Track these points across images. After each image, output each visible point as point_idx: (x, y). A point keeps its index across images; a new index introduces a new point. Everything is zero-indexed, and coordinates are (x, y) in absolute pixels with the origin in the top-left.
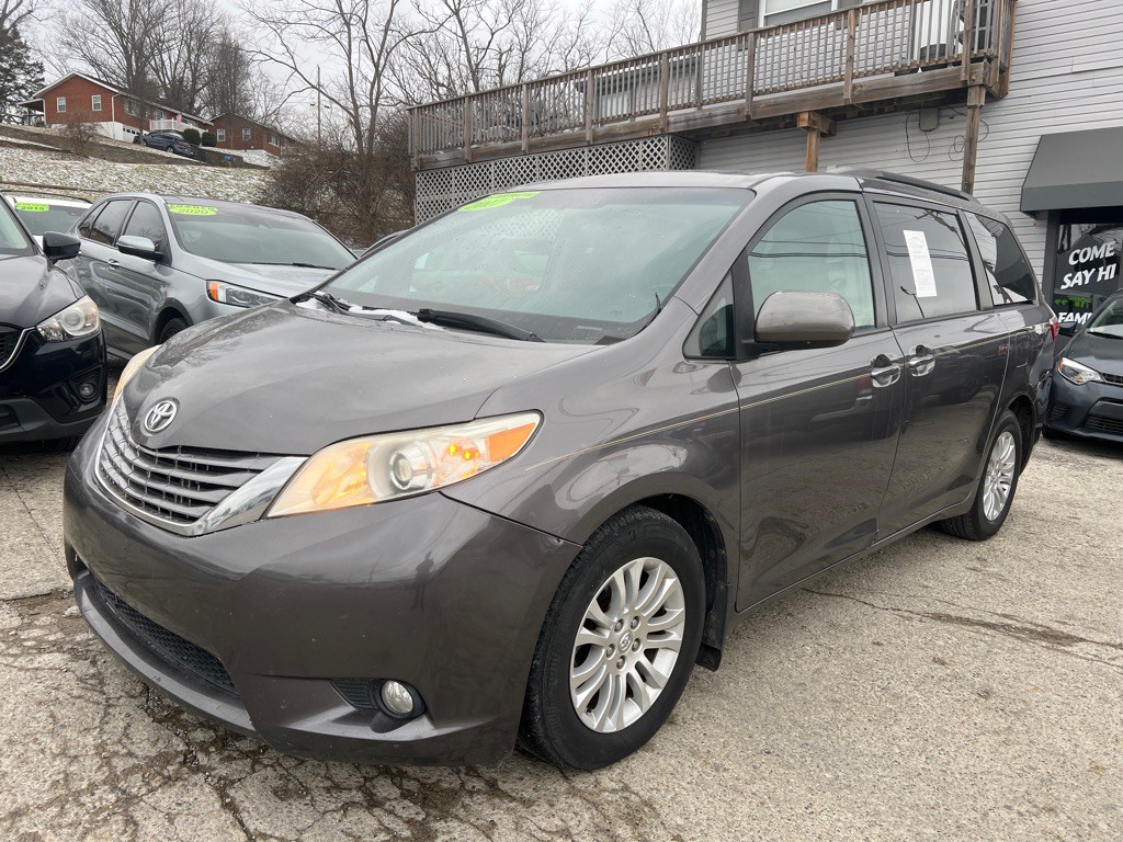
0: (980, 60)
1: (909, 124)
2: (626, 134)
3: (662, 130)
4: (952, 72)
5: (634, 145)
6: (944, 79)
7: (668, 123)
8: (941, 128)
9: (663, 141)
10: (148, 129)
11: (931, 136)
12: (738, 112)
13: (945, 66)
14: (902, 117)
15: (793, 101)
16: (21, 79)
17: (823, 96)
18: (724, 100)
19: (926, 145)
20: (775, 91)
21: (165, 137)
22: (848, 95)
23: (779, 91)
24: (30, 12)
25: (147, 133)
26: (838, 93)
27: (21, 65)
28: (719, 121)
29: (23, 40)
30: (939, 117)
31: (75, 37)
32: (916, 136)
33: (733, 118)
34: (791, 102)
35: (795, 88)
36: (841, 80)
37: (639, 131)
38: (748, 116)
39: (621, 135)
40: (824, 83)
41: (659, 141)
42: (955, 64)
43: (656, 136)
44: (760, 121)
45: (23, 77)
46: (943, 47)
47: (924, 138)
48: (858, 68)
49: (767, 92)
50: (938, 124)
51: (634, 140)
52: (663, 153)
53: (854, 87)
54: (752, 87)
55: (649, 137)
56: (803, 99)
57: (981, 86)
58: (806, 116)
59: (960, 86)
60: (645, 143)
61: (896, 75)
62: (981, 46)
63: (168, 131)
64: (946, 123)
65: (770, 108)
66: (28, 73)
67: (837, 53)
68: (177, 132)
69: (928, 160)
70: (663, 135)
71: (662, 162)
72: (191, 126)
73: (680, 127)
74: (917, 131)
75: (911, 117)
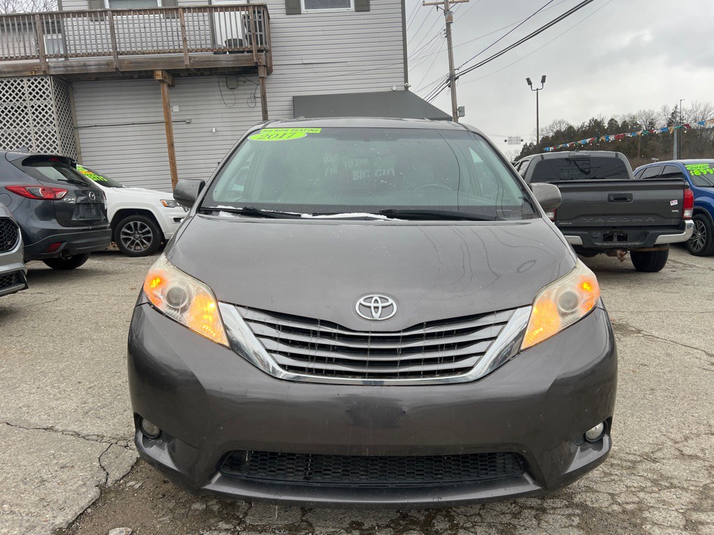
0: (262, 51)
1: (221, 84)
2: (9, 72)
3: (44, 72)
4: (248, 56)
5: (18, 81)
6: (244, 60)
7: (49, 67)
8: (240, 88)
9: (45, 80)
11: (235, 92)
12: (108, 64)
13: (243, 52)
14: (215, 79)
15: (149, 62)
17: (170, 60)
18: (94, 55)
19: (233, 97)
20: (134, 53)
22: (187, 62)
23: (138, 54)
26: (181, 61)
28: (93, 69)
30: (238, 81)
32: (226, 92)
33: (104, 69)
34: (148, 62)
35: (149, 53)
36: (180, 52)
37: (21, 71)
38: (117, 69)
39: (5, 73)
40: (170, 52)
41: (42, 80)
42: (248, 52)
43: (39, 76)
44: (123, 73)
46: (241, 40)
47: (231, 93)
48: (191, 45)
49: (128, 53)
50: (238, 85)
51: (18, 77)
52: (47, 89)
53: (190, 58)
54: (116, 48)
55: (32, 76)
56: (156, 61)
57: (264, 66)
58: (160, 73)
59: (253, 65)
60: (29, 80)
61: (215, 53)
62: (262, 43)
64: (241, 85)
65: (132, 65)
67: (175, 33)
69: (236, 106)
70: (46, 75)
71: (48, 96)
73: (61, 71)
74: (226, 88)
75: (221, 80)
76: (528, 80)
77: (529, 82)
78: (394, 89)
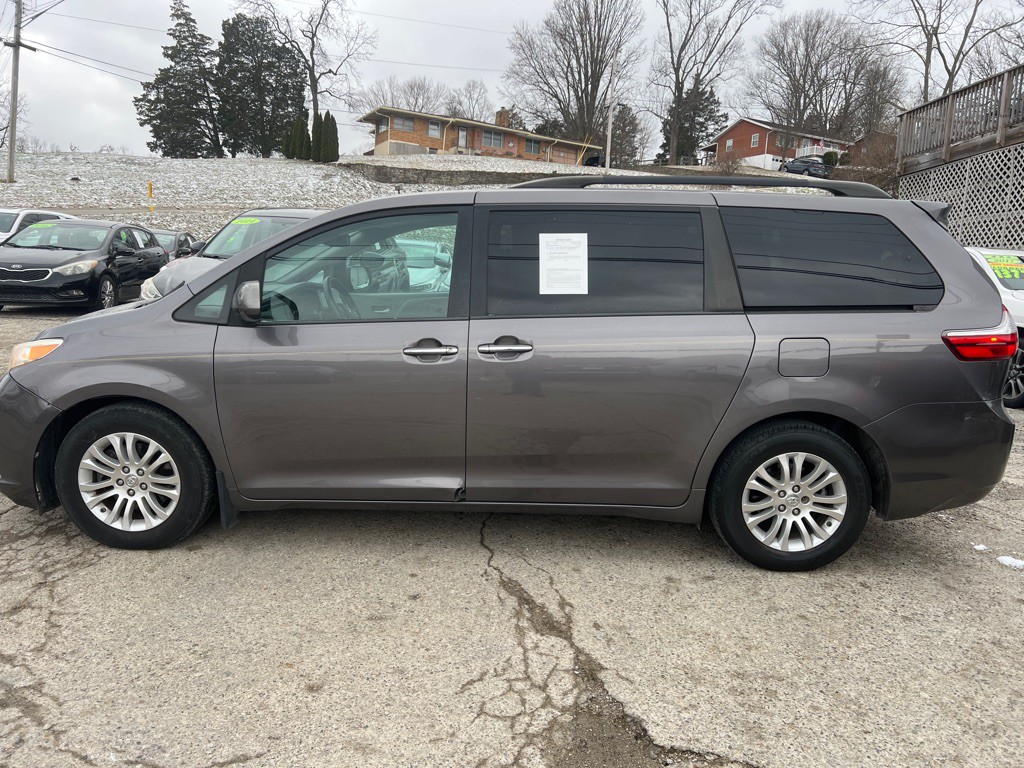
10: (793, 156)
16: (711, 128)
21: (804, 162)
24: (718, 75)
25: (791, 160)
27: (711, 118)
29: (716, 98)
31: (758, 87)
45: (712, 127)
63: (810, 156)
66: (717, 123)
68: (817, 156)
72: (831, 149)
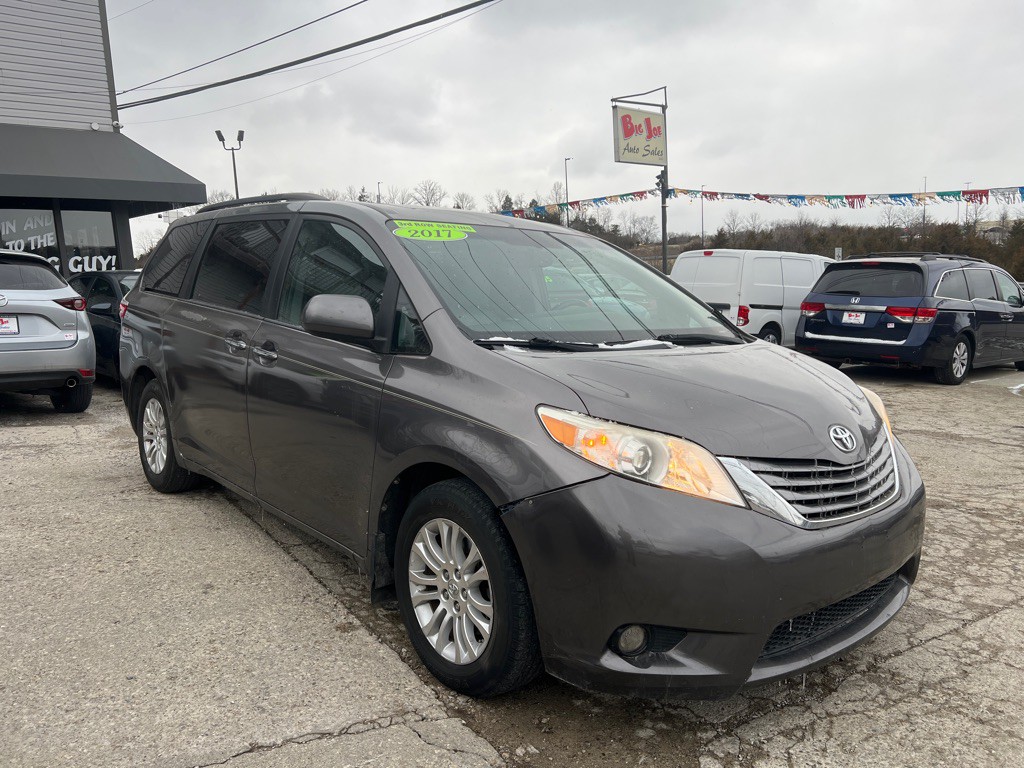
76: (219, 134)
77: (221, 138)
78: (96, 127)
